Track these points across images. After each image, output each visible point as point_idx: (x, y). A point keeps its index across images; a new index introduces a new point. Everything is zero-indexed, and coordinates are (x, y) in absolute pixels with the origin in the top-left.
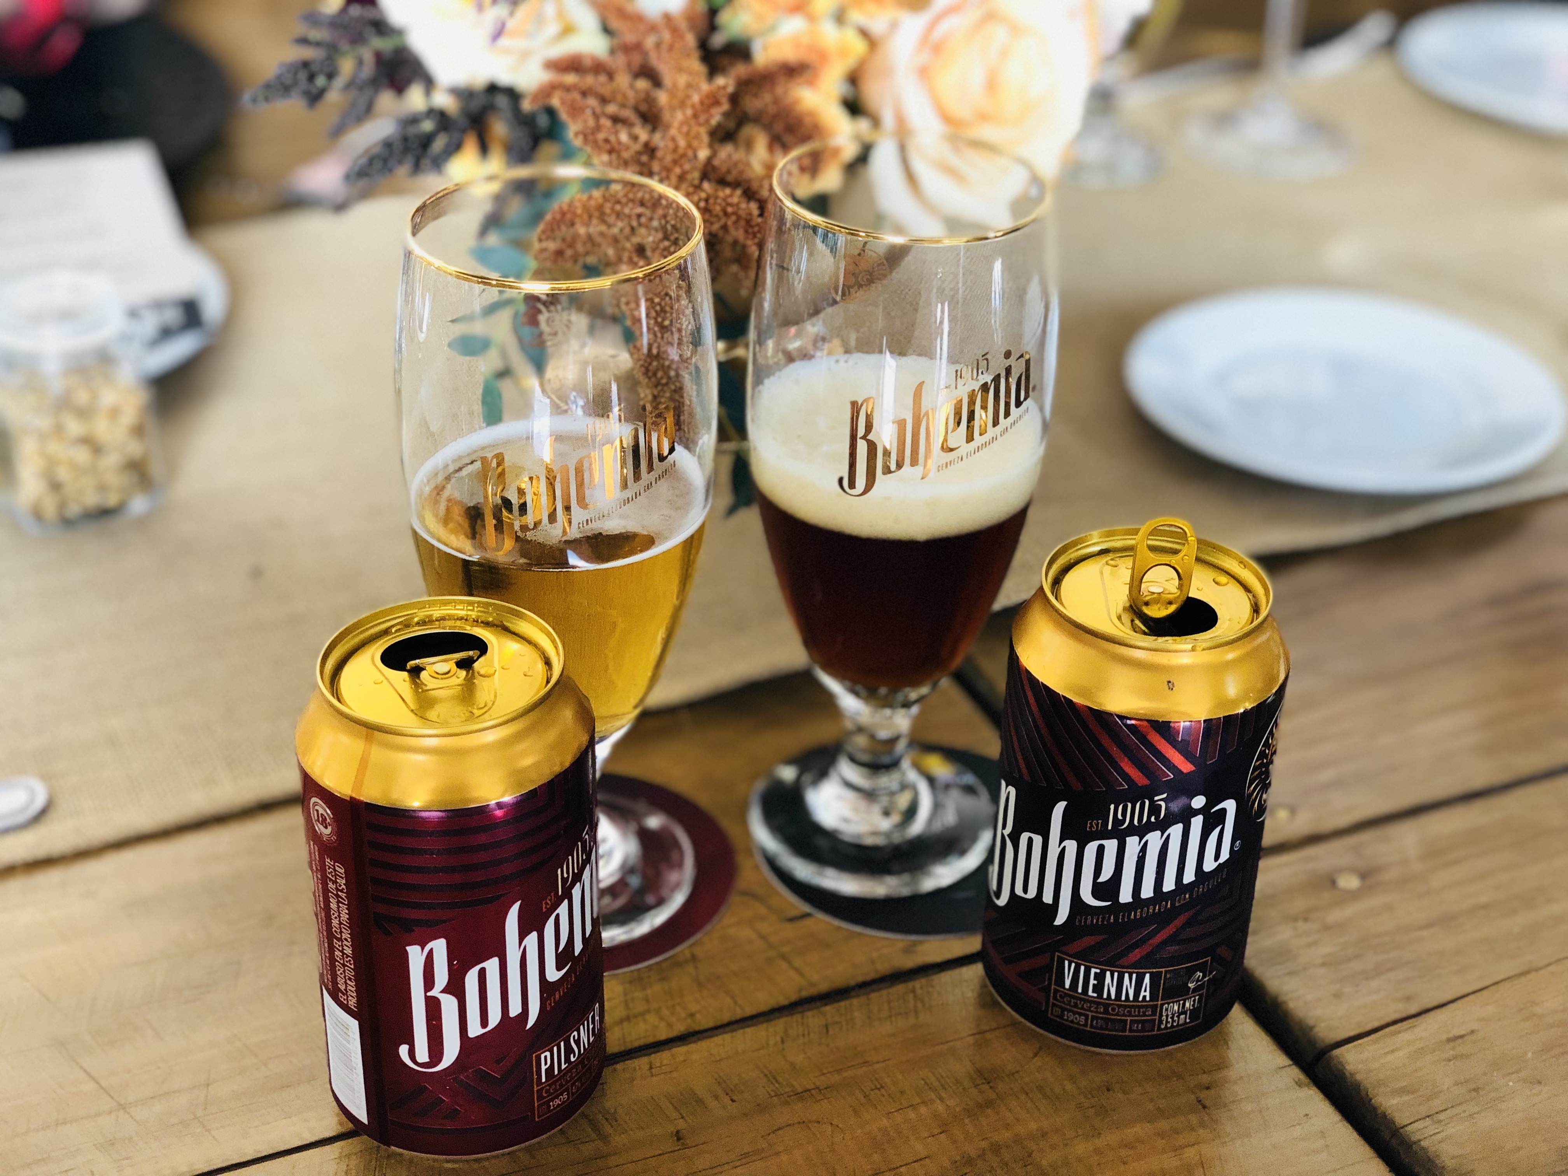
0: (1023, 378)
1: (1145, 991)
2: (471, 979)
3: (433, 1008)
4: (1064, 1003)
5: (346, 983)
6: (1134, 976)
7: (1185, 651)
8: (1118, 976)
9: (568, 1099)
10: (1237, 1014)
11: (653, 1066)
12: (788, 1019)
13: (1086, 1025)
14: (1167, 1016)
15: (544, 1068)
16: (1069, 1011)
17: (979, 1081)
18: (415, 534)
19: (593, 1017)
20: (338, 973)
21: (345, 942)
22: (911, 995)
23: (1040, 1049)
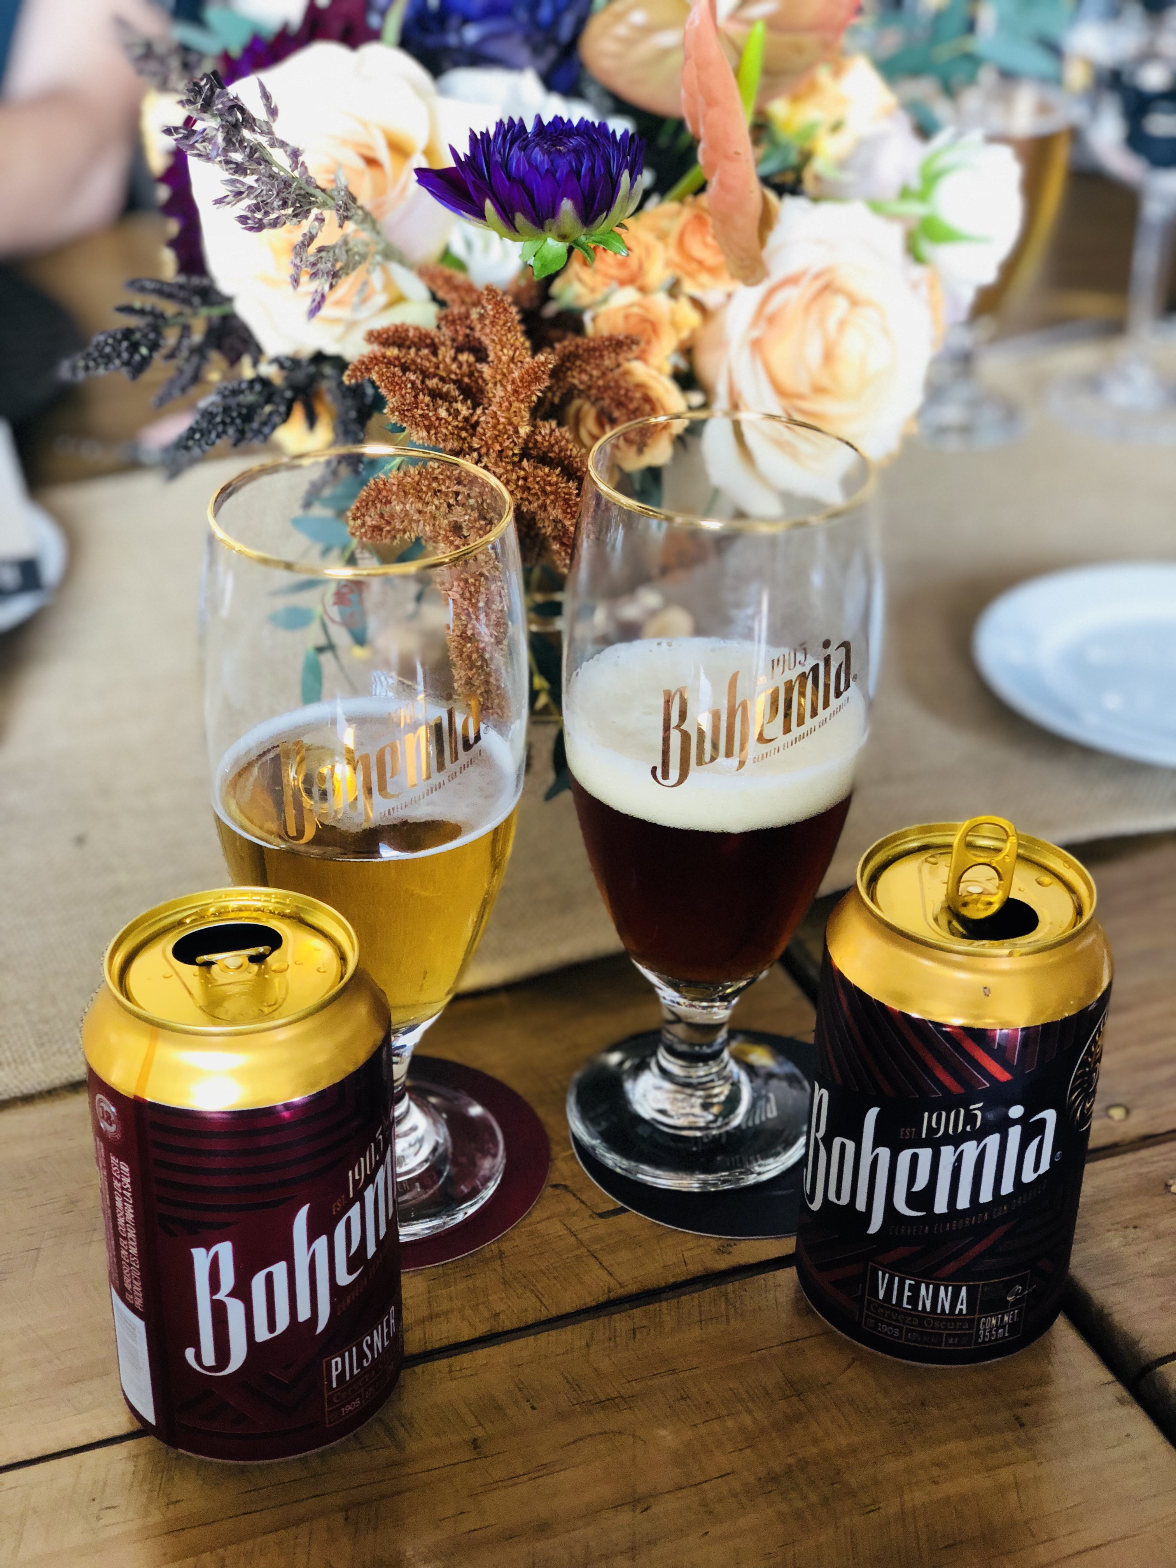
0: (843, 666)
1: (962, 1304)
2: (258, 1282)
3: (219, 1311)
4: (876, 1314)
5: (132, 1283)
6: (950, 1288)
7: (1001, 956)
8: (934, 1288)
9: (361, 1404)
10: (1062, 1327)
11: (453, 1369)
12: (595, 1322)
13: (900, 1337)
14: (985, 1330)
15: (334, 1374)
16: (883, 1322)
17: (788, 1393)
18: (218, 819)
19: (388, 1321)
20: (125, 1272)
21: (131, 1242)
22: (723, 1299)
23: (854, 1360)
